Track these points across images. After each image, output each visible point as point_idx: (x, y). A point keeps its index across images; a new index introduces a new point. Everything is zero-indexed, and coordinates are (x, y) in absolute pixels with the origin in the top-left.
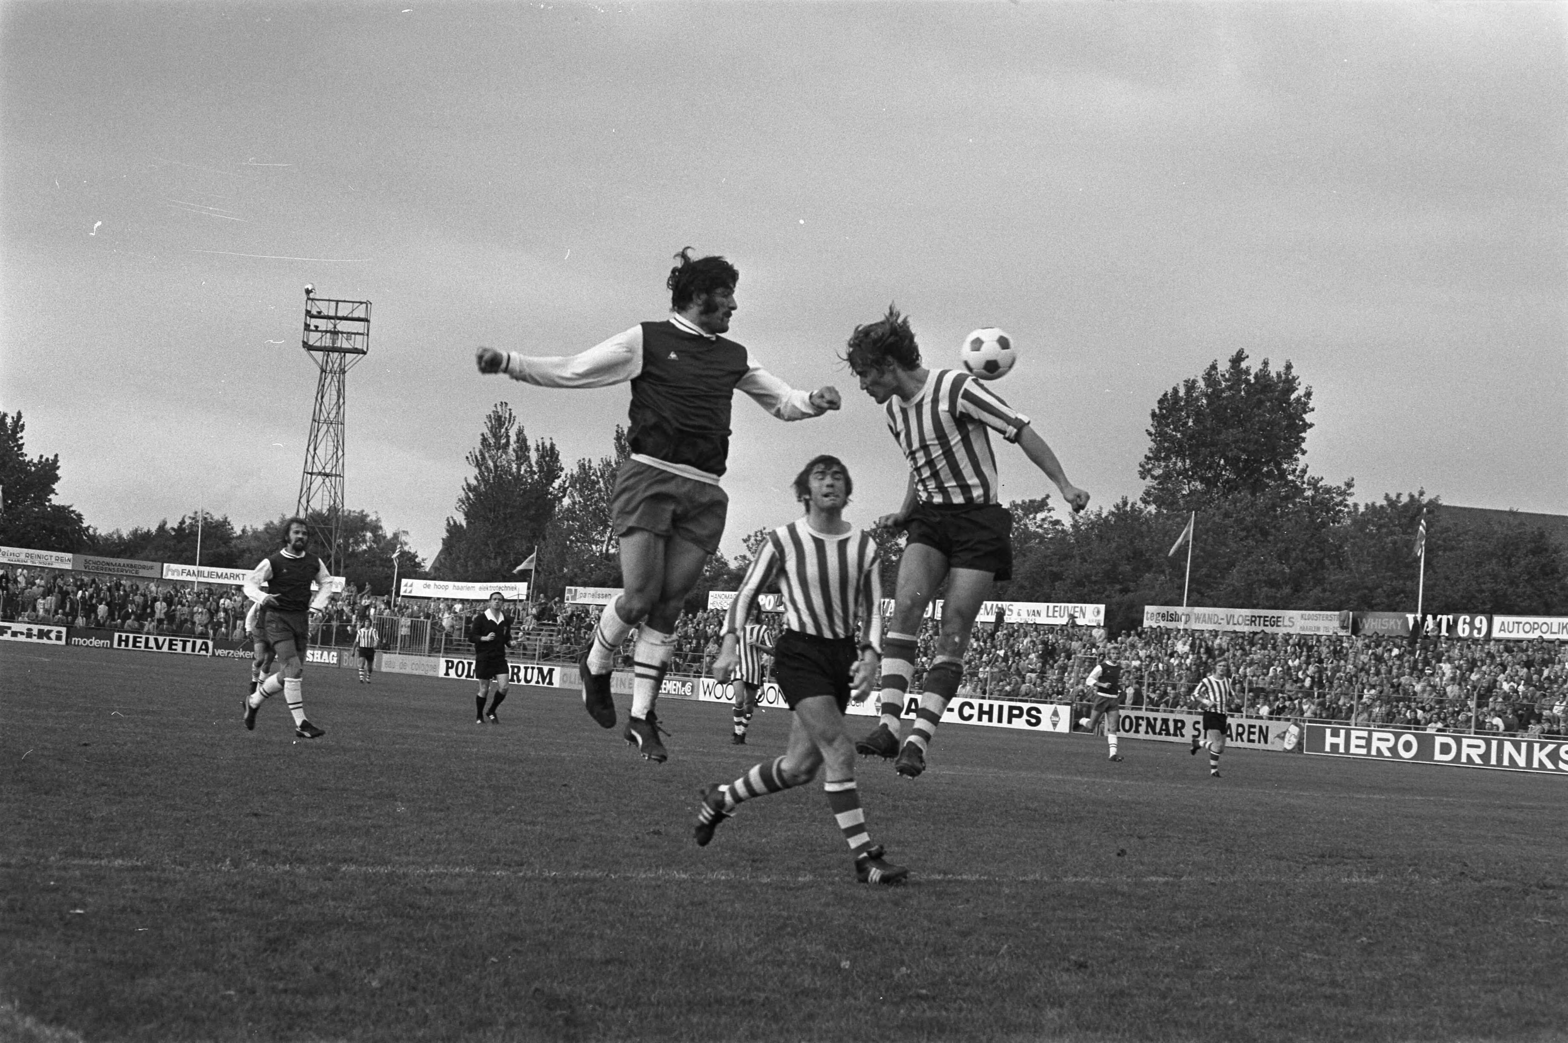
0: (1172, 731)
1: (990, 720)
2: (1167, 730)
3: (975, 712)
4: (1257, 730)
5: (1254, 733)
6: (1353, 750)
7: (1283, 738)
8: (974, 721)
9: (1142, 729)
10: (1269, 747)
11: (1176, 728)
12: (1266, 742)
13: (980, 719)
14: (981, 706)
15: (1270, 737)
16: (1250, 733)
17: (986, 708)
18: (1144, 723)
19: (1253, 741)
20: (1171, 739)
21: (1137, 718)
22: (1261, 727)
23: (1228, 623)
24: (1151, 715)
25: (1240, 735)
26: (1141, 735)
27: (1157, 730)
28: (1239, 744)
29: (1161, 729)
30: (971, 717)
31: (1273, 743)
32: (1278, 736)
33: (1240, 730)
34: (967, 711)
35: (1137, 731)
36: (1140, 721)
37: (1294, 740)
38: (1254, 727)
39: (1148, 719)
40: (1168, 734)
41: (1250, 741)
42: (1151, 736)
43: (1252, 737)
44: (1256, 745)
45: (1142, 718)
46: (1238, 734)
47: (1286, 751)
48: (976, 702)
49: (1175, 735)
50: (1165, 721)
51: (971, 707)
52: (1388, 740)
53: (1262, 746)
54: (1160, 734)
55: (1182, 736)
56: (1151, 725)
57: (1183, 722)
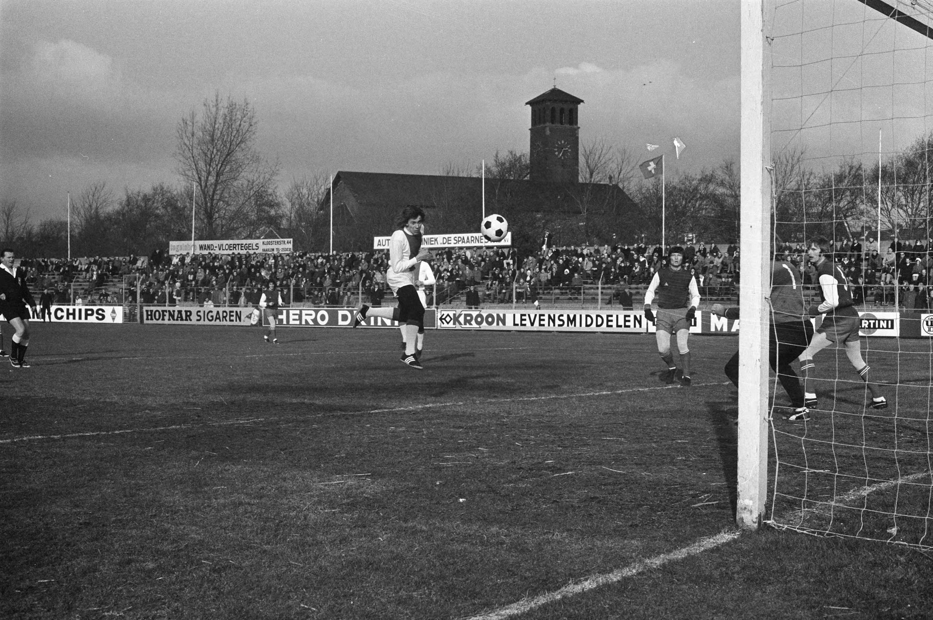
0: (184, 318)
1: (74, 318)
2: (181, 317)
3: (65, 314)
4: (234, 314)
5: (233, 316)
6: (291, 322)
7: (250, 318)
8: (64, 320)
9: (167, 318)
10: (242, 323)
11: (186, 316)
12: (240, 320)
13: (68, 318)
14: (68, 310)
15: (243, 318)
16: (231, 316)
17: (71, 311)
18: (167, 314)
19: (233, 321)
20: (184, 322)
21: (163, 311)
22: (236, 312)
23: (220, 249)
24: (171, 309)
25: (224, 317)
26: (166, 322)
27: (176, 318)
28: (224, 323)
29: (178, 317)
30: (62, 317)
31: (244, 321)
32: (247, 317)
33: (225, 314)
34: (59, 314)
35: (163, 319)
36: (165, 313)
37: (257, 319)
38: (233, 312)
39: (169, 311)
40: (182, 320)
41: (231, 321)
42: (172, 322)
43: (232, 318)
44: (234, 323)
45: (166, 311)
46: (223, 317)
47: (252, 325)
48: (64, 308)
49: (186, 320)
50: (180, 312)
51: (62, 311)
52: (311, 315)
53: (238, 323)
54: (177, 320)
55: (191, 320)
56: (171, 315)
57: (190, 312)
